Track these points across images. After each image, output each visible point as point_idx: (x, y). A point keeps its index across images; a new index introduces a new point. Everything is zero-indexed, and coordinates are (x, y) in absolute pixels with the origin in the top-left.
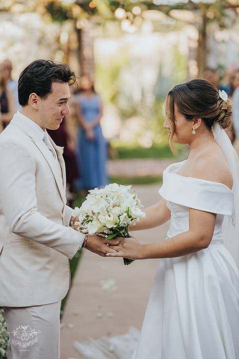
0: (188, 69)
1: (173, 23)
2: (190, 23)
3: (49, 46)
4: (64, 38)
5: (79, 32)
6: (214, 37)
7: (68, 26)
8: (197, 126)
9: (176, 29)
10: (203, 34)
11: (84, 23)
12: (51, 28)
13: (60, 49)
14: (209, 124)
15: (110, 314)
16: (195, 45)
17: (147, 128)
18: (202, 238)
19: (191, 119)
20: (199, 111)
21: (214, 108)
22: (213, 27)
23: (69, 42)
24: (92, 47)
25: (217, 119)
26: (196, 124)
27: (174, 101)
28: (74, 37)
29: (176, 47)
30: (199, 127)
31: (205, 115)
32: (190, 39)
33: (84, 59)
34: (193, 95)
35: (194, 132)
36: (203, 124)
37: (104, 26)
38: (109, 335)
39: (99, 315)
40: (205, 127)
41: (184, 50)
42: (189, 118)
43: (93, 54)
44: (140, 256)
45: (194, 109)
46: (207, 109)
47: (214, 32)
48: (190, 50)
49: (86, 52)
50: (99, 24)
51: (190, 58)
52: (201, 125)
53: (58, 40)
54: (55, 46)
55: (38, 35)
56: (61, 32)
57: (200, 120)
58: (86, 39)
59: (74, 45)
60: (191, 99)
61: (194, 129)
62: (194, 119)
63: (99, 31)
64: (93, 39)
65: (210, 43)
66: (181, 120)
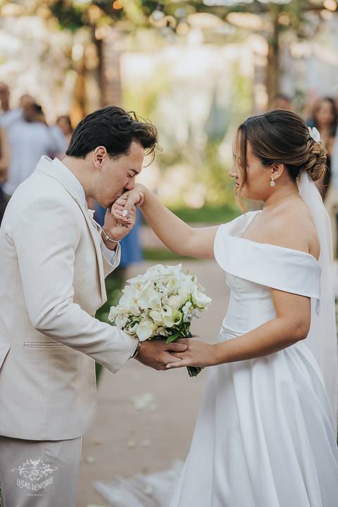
0: (253, 96)
1: (232, 31)
2: (257, 32)
3: (56, 63)
4: (77, 53)
5: (99, 44)
6: (290, 51)
7: (83, 35)
8: (277, 175)
9: (235, 40)
10: (275, 47)
11: (105, 31)
12: (59, 38)
13: (71, 67)
14: (294, 173)
15: (146, 443)
16: (263, 62)
17: (197, 180)
18: (299, 325)
19: (271, 164)
20: (281, 154)
21: (302, 151)
22: (288, 37)
23: (85, 58)
24: (117, 65)
25: (305, 167)
26: (276, 173)
27: (246, 138)
28: (92, 50)
29: (236, 65)
30: (280, 177)
31: (290, 160)
32: (255, 54)
33: (107, 83)
34: (274, 131)
35: (272, 184)
36: (286, 172)
37: (135, 35)
38: (145, 471)
39: (131, 443)
40: (288, 178)
41: (247, 69)
42: (267, 162)
43: (119, 76)
44: (213, 361)
45: (275, 150)
46: (294, 152)
47: (289, 44)
48: (256, 69)
49: (110, 73)
50: (126, 33)
51: (256, 81)
52: (282, 174)
53: (68, 55)
54: (64, 64)
55: (40, 48)
56: (73, 44)
57: (281, 167)
58: (109, 54)
59: (92, 62)
60: (271, 136)
61: (273, 179)
62: (273, 165)
63: (128, 42)
64: (119, 54)
65: (284, 60)
66: (255, 165)
